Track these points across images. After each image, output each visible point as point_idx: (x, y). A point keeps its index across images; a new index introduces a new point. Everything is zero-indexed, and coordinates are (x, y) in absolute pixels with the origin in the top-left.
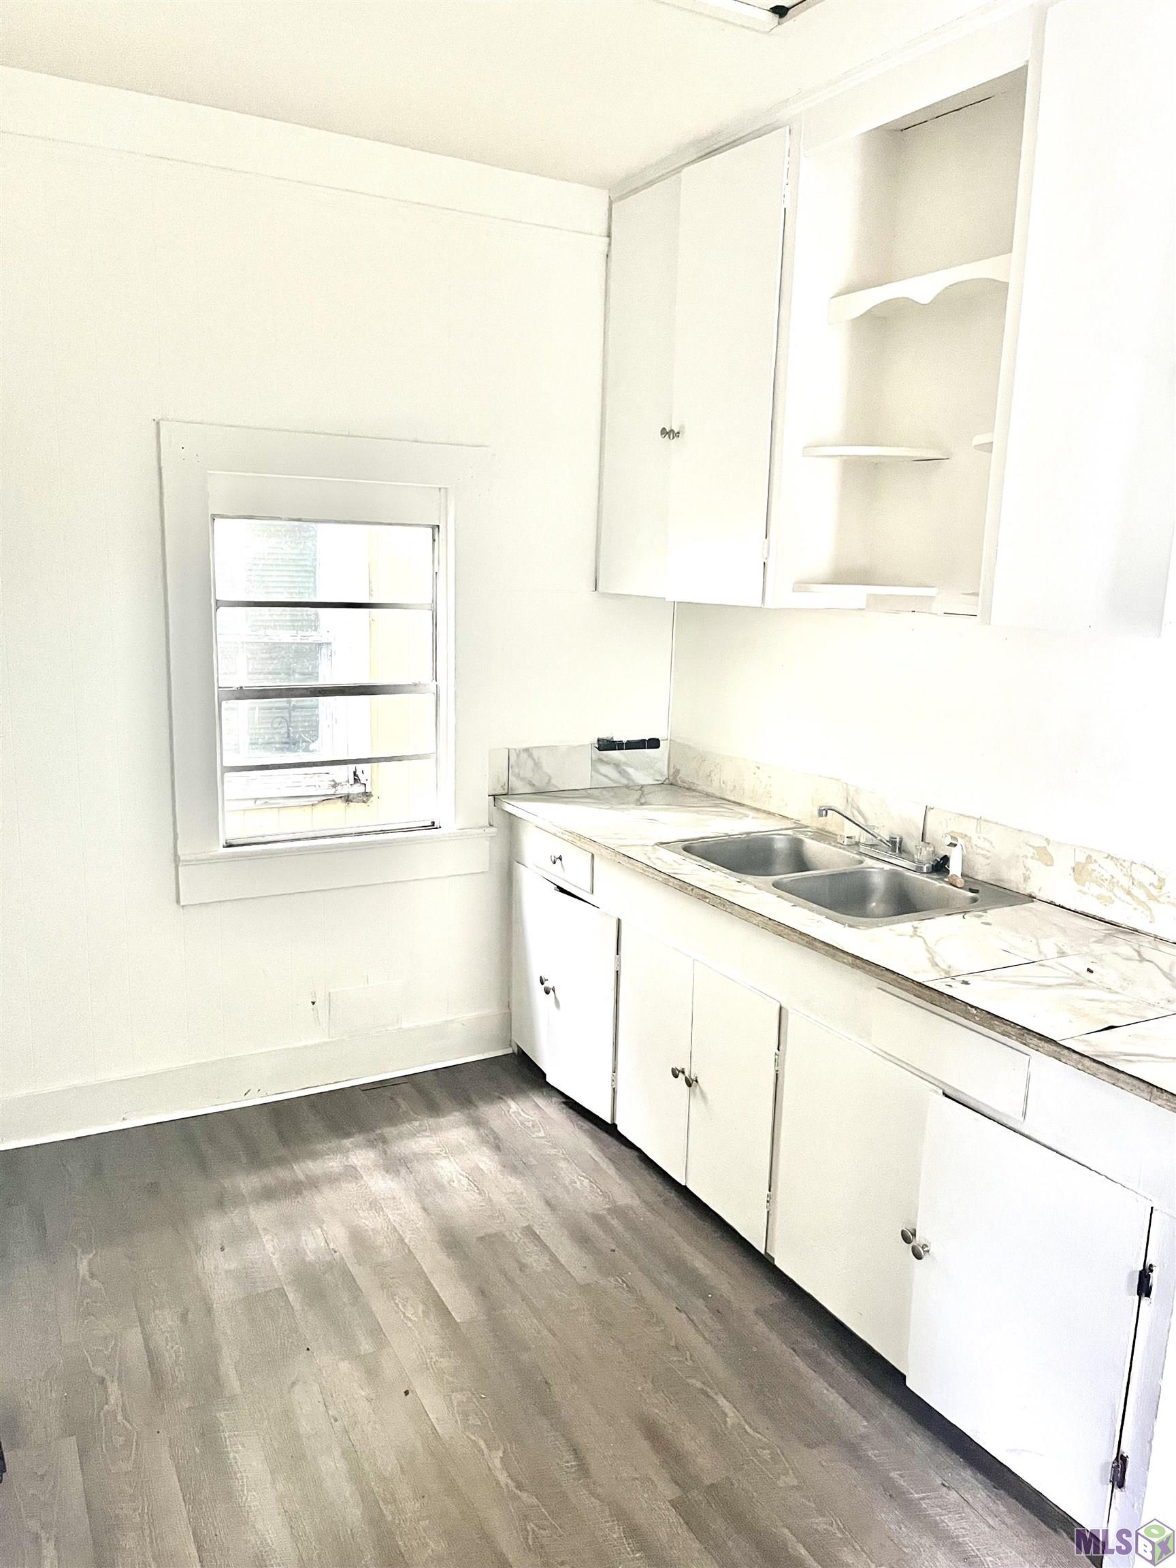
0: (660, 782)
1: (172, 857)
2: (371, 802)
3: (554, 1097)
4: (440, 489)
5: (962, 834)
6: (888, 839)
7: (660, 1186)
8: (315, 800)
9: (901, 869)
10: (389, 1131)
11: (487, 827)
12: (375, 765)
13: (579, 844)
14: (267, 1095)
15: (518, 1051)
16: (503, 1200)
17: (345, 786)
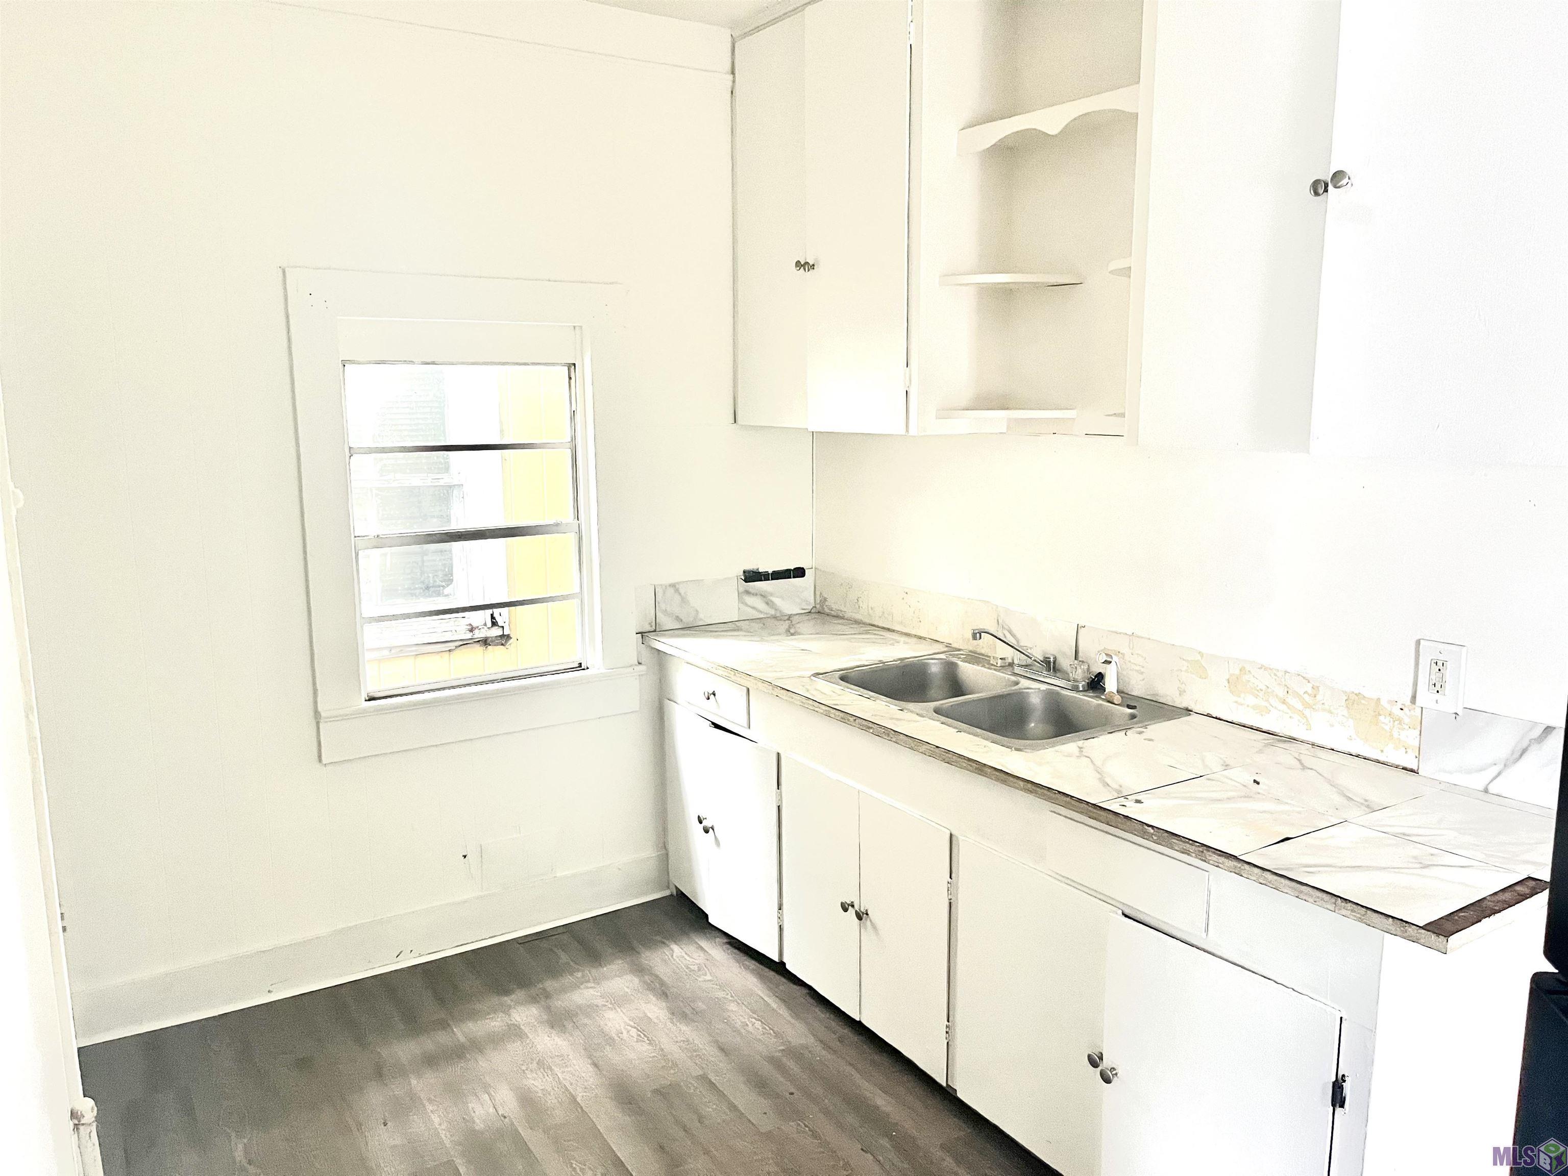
0: (807, 611)
1: (312, 713)
2: (510, 644)
3: (718, 937)
4: (574, 327)
5: (1115, 651)
6: (1042, 660)
7: (834, 1024)
8: (452, 646)
9: (1057, 688)
10: (550, 984)
11: (636, 665)
12: (512, 608)
13: (733, 678)
14: (420, 956)
15: (677, 892)
16: (675, 1048)
17: (482, 630)
